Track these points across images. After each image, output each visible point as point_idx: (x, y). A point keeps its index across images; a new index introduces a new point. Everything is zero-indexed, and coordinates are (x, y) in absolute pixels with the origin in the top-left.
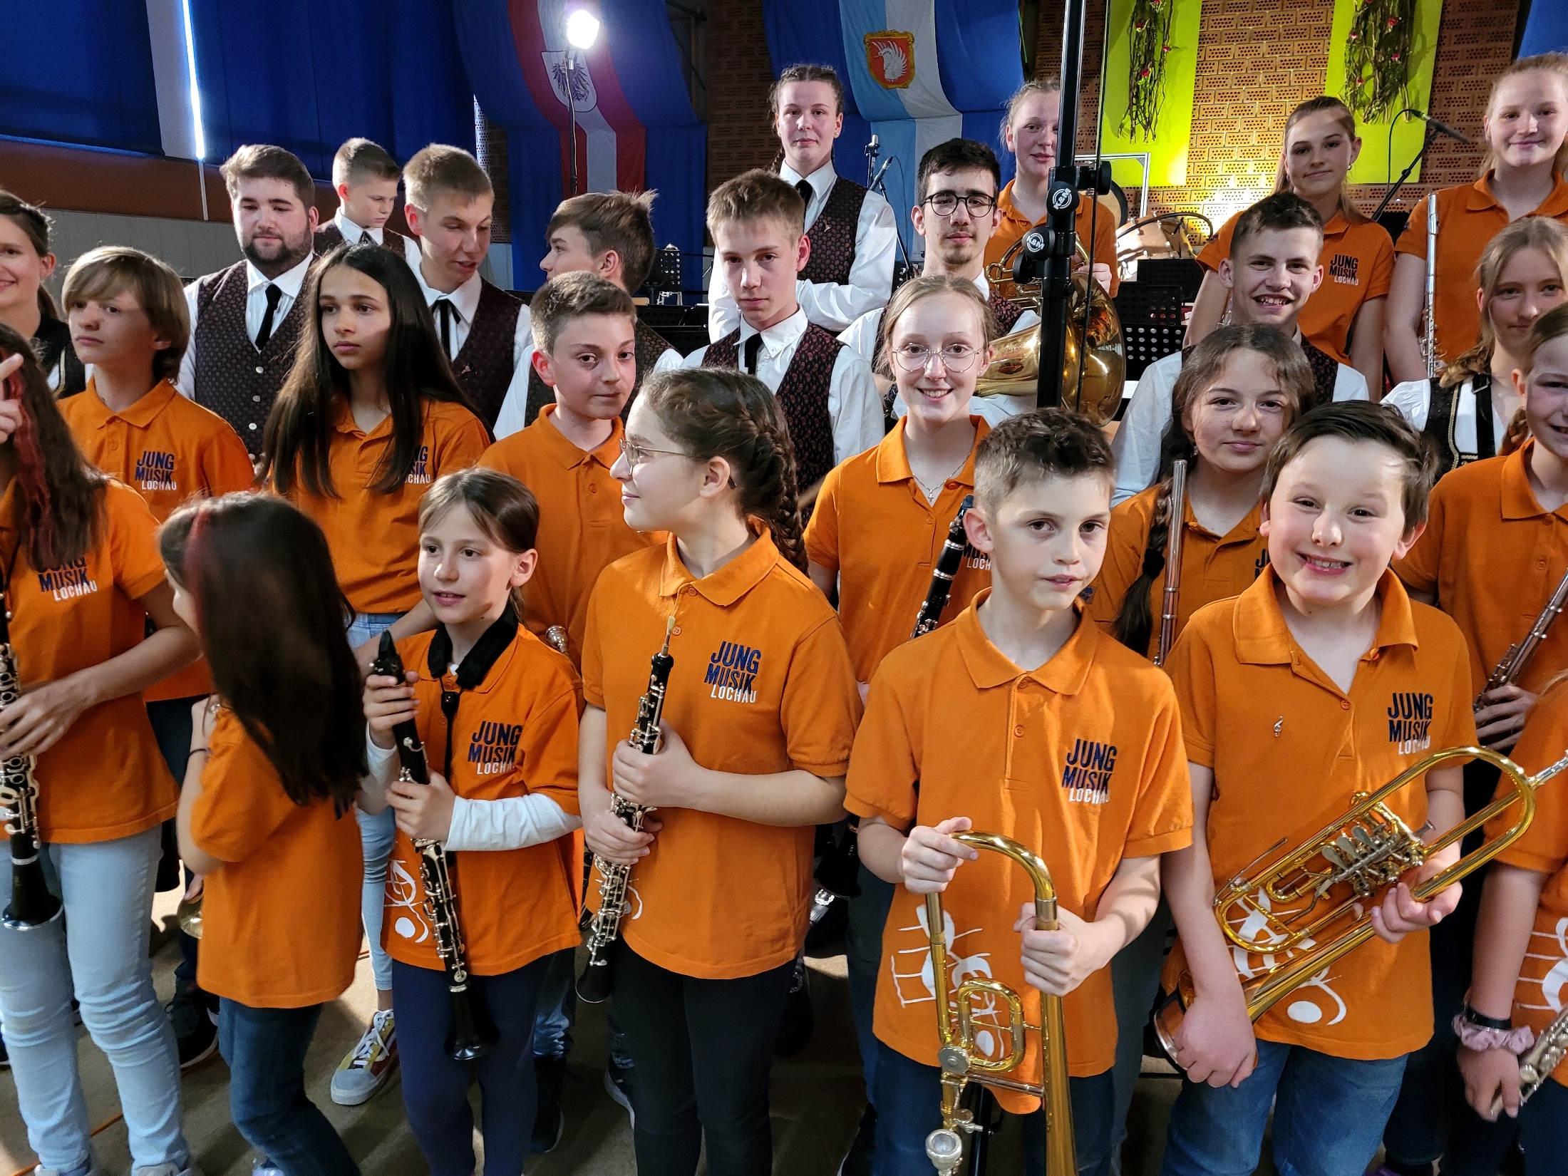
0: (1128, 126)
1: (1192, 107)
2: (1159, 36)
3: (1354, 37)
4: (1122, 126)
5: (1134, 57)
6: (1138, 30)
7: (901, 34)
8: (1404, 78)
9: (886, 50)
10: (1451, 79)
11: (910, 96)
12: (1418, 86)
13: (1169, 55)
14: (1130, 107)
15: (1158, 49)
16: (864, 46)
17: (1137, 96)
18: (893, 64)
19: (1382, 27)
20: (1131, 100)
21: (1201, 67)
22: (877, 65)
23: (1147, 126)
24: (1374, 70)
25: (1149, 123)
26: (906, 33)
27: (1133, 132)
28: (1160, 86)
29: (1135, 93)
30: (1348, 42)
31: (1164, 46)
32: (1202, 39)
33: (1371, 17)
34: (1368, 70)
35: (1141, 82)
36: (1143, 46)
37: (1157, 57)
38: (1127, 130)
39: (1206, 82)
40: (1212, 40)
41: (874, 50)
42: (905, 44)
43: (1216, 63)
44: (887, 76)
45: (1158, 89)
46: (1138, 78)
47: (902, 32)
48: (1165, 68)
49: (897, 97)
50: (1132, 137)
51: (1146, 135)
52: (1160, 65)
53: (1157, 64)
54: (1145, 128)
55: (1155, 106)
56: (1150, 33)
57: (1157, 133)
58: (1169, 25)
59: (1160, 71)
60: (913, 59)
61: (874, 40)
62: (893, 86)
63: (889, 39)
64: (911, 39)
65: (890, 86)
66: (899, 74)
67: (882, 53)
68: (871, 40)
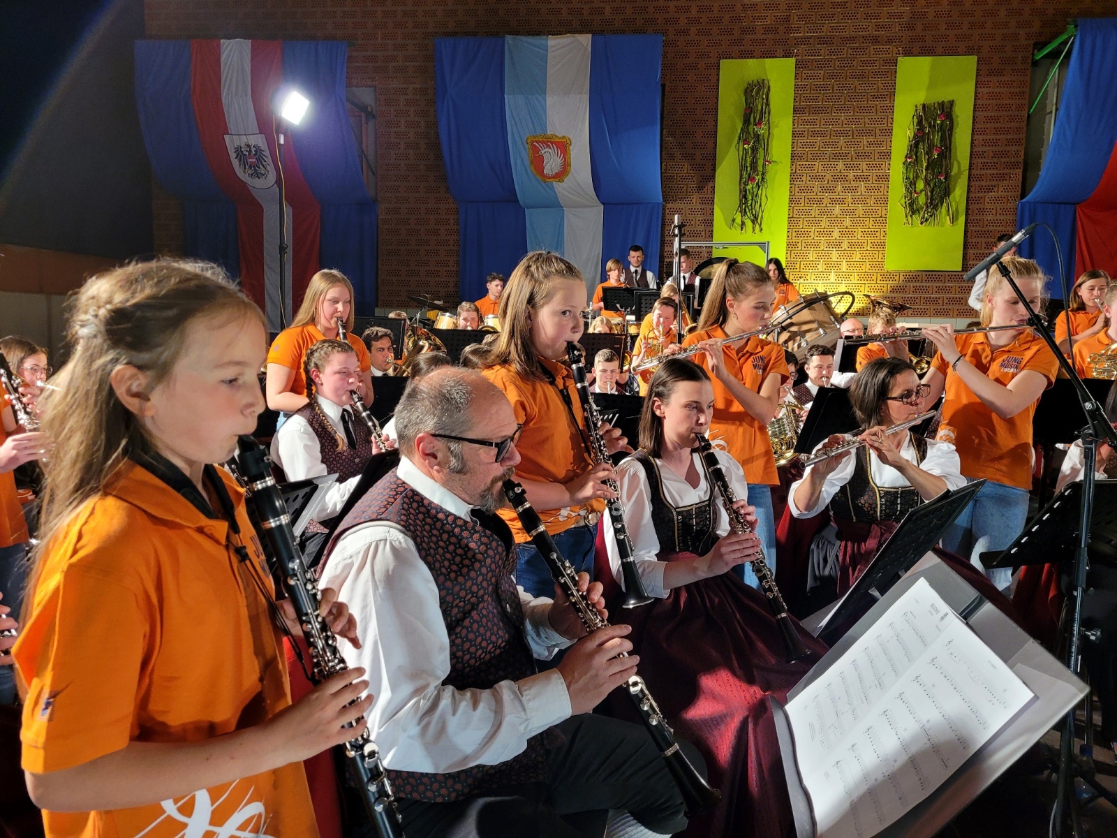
0: (738, 220)
1: (788, 208)
2: (761, 151)
3: (909, 160)
4: (734, 220)
5: (742, 167)
6: (746, 146)
7: (560, 138)
8: (947, 192)
9: (546, 150)
10: (980, 195)
11: (561, 188)
12: (957, 199)
13: (770, 167)
14: (740, 206)
15: (760, 162)
16: (527, 146)
17: (745, 197)
18: (552, 162)
19: (929, 153)
20: (741, 201)
21: (794, 178)
22: (538, 162)
23: (755, 219)
24: (925, 186)
25: (756, 218)
26: (564, 137)
27: (743, 224)
28: (764, 191)
29: (744, 195)
30: (904, 163)
31: (765, 161)
32: (794, 156)
33: (921, 146)
34: (920, 185)
35: (749, 187)
36: (749, 160)
37: (760, 168)
38: (738, 224)
39: (797, 189)
40: (801, 157)
41: (536, 150)
42: (563, 146)
43: (805, 175)
44: (545, 172)
45: (763, 192)
46: (746, 184)
47: (560, 136)
48: (767, 176)
49: (552, 188)
50: (742, 229)
51: (754, 228)
52: (763, 174)
53: (760, 173)
54: (753, 222)
55: (760, 205)
56: (754, 150)
57: (763, 226)
58: (768, 144)
59: (763, 179)
60: (570, 158)
61: (537, 142)
62: (550, 180)
63: (549, 142)
64: (568, 142)
65: (547, 180)
66: (556, 171)
67: (543, 152)
68: (533, 142)
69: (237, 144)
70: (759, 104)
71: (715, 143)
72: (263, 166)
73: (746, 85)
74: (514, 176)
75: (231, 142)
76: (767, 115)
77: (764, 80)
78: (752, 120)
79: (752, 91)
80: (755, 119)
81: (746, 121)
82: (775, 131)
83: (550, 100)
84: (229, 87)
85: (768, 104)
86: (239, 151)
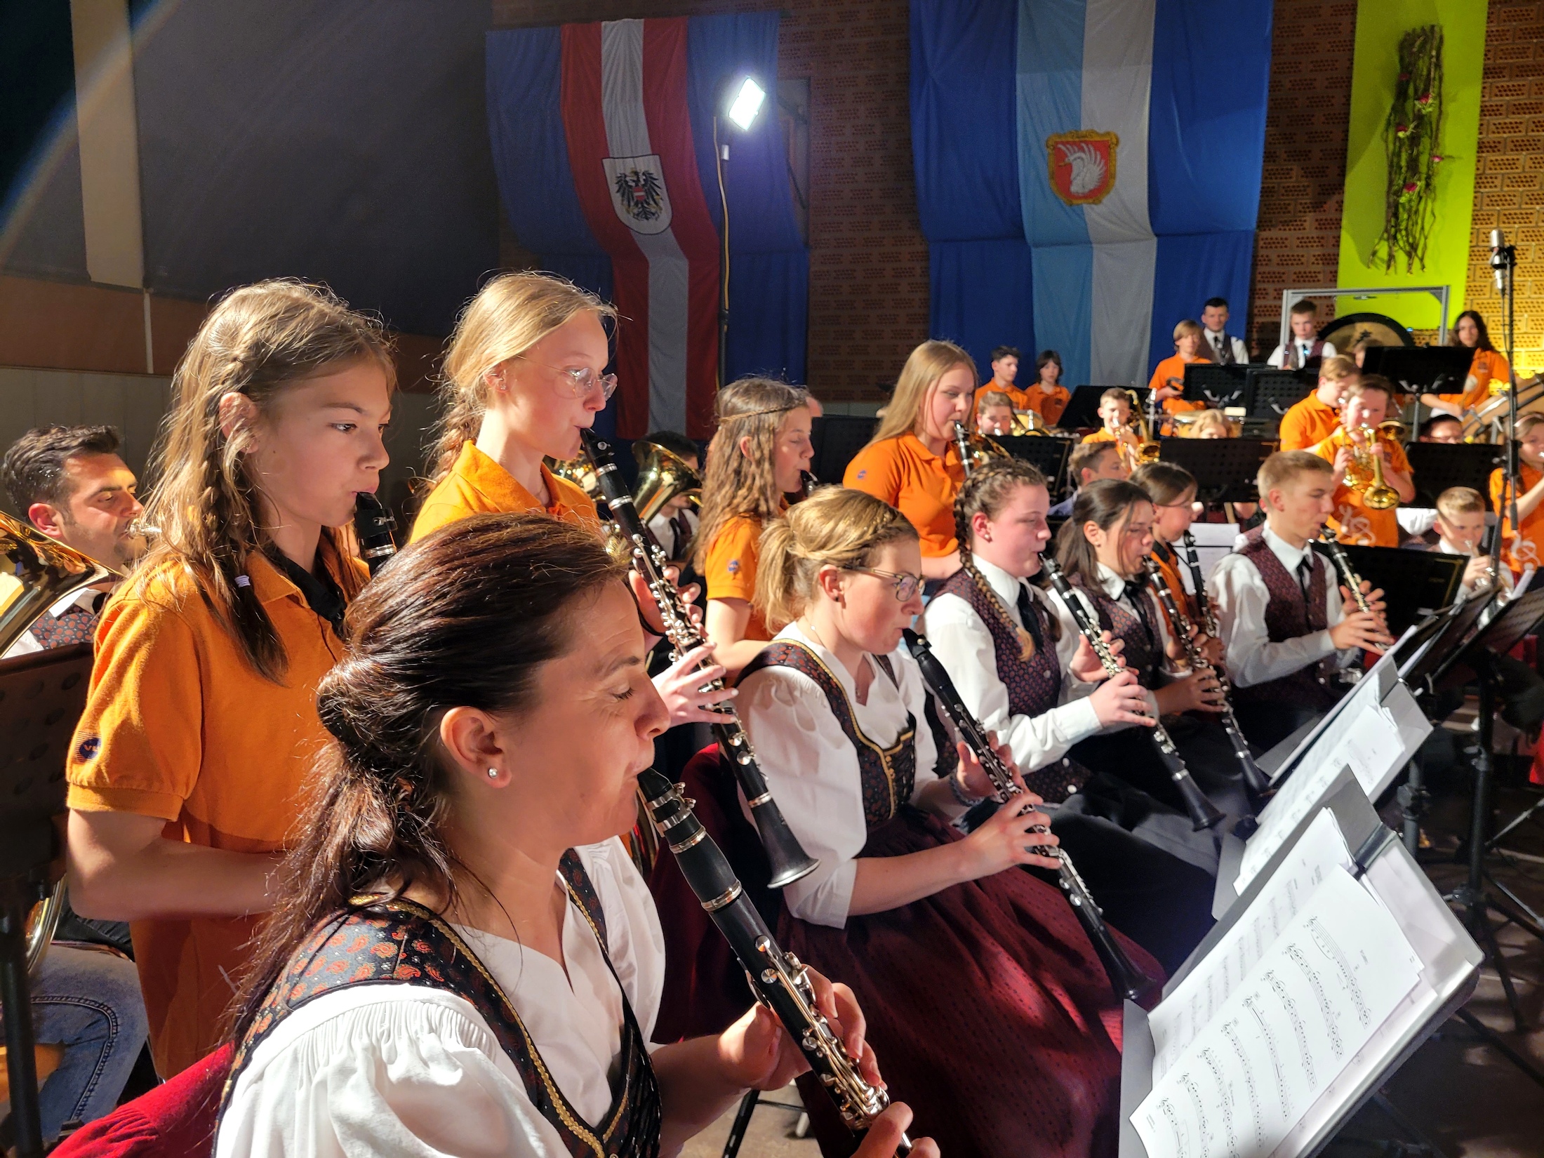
0: (1383, 251)
2: (1426, 142)
4: (1374, 253)
5: (1393, 167)
6: (1401, 134)
7: (1101, 135)
9: (1078, 155)
11: (1094, 214)
13: (1440, 166)
14: (1386, 231)
15: (1424, 159)
16: (1047, 151)
17: (1396, 215)
18: (1085, 173)
20: (1388, 221)
21: (1481, 182)
22: (1062, 174)
23: (1412, 251)
25: (1414, 247)
26: (1108, 134)
27: (1391, 257)
28: (1430, 204)
29: (1394, 210)
31: (1432, 156)
32: (1481, 147)
35: (1403, 200)
36: (1404, 156)
37: (1423, 169)
38: (1382, 260)
39: (1487, 200)
40: (1494, 147)
41: (1060, 155)
42: (1105, 148)
43: (1500, 177)
44: (1074, 189)
45: (1428, 206)
46: (1398, 194)
47: (1102, 131)
48: (1436, 181)
49: (1081, 215)
50: (1388, 267)
51: (1410, 266)
52: (1429, 178)
53: (1424, 176)
54: (1409, 255)
55: (1423, 228)
56: (1414, 140)
57: (1427, 261)
58: (1438, 129)
59: (1428, 185)
60: (1115, 166)
61: (1063, 143)
62: (1079, 202)
63: (1081, 141)
64: (1114, 141)
65: (1075, 202)
66: (1091, 186)
67: (1071, 158)
68: (1057, 143)
69: (620, 171)
70: (1422, 65)
71: (1346, 132)
72: (654, 200)
73: (1401, 37)
74: (1022, 198)
75: (613, 169)
76: (1437, 83)
77: (1433, 27)
78: (1411, 91)
79: (1412, 45)
80: (1416, 90)
81: (1401, 95)
82: (1450, 108)
83: (1087, 76)
84: (613, 89)
85: (1438, 65)
86: (622, 181)
